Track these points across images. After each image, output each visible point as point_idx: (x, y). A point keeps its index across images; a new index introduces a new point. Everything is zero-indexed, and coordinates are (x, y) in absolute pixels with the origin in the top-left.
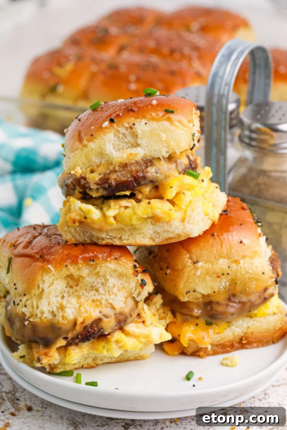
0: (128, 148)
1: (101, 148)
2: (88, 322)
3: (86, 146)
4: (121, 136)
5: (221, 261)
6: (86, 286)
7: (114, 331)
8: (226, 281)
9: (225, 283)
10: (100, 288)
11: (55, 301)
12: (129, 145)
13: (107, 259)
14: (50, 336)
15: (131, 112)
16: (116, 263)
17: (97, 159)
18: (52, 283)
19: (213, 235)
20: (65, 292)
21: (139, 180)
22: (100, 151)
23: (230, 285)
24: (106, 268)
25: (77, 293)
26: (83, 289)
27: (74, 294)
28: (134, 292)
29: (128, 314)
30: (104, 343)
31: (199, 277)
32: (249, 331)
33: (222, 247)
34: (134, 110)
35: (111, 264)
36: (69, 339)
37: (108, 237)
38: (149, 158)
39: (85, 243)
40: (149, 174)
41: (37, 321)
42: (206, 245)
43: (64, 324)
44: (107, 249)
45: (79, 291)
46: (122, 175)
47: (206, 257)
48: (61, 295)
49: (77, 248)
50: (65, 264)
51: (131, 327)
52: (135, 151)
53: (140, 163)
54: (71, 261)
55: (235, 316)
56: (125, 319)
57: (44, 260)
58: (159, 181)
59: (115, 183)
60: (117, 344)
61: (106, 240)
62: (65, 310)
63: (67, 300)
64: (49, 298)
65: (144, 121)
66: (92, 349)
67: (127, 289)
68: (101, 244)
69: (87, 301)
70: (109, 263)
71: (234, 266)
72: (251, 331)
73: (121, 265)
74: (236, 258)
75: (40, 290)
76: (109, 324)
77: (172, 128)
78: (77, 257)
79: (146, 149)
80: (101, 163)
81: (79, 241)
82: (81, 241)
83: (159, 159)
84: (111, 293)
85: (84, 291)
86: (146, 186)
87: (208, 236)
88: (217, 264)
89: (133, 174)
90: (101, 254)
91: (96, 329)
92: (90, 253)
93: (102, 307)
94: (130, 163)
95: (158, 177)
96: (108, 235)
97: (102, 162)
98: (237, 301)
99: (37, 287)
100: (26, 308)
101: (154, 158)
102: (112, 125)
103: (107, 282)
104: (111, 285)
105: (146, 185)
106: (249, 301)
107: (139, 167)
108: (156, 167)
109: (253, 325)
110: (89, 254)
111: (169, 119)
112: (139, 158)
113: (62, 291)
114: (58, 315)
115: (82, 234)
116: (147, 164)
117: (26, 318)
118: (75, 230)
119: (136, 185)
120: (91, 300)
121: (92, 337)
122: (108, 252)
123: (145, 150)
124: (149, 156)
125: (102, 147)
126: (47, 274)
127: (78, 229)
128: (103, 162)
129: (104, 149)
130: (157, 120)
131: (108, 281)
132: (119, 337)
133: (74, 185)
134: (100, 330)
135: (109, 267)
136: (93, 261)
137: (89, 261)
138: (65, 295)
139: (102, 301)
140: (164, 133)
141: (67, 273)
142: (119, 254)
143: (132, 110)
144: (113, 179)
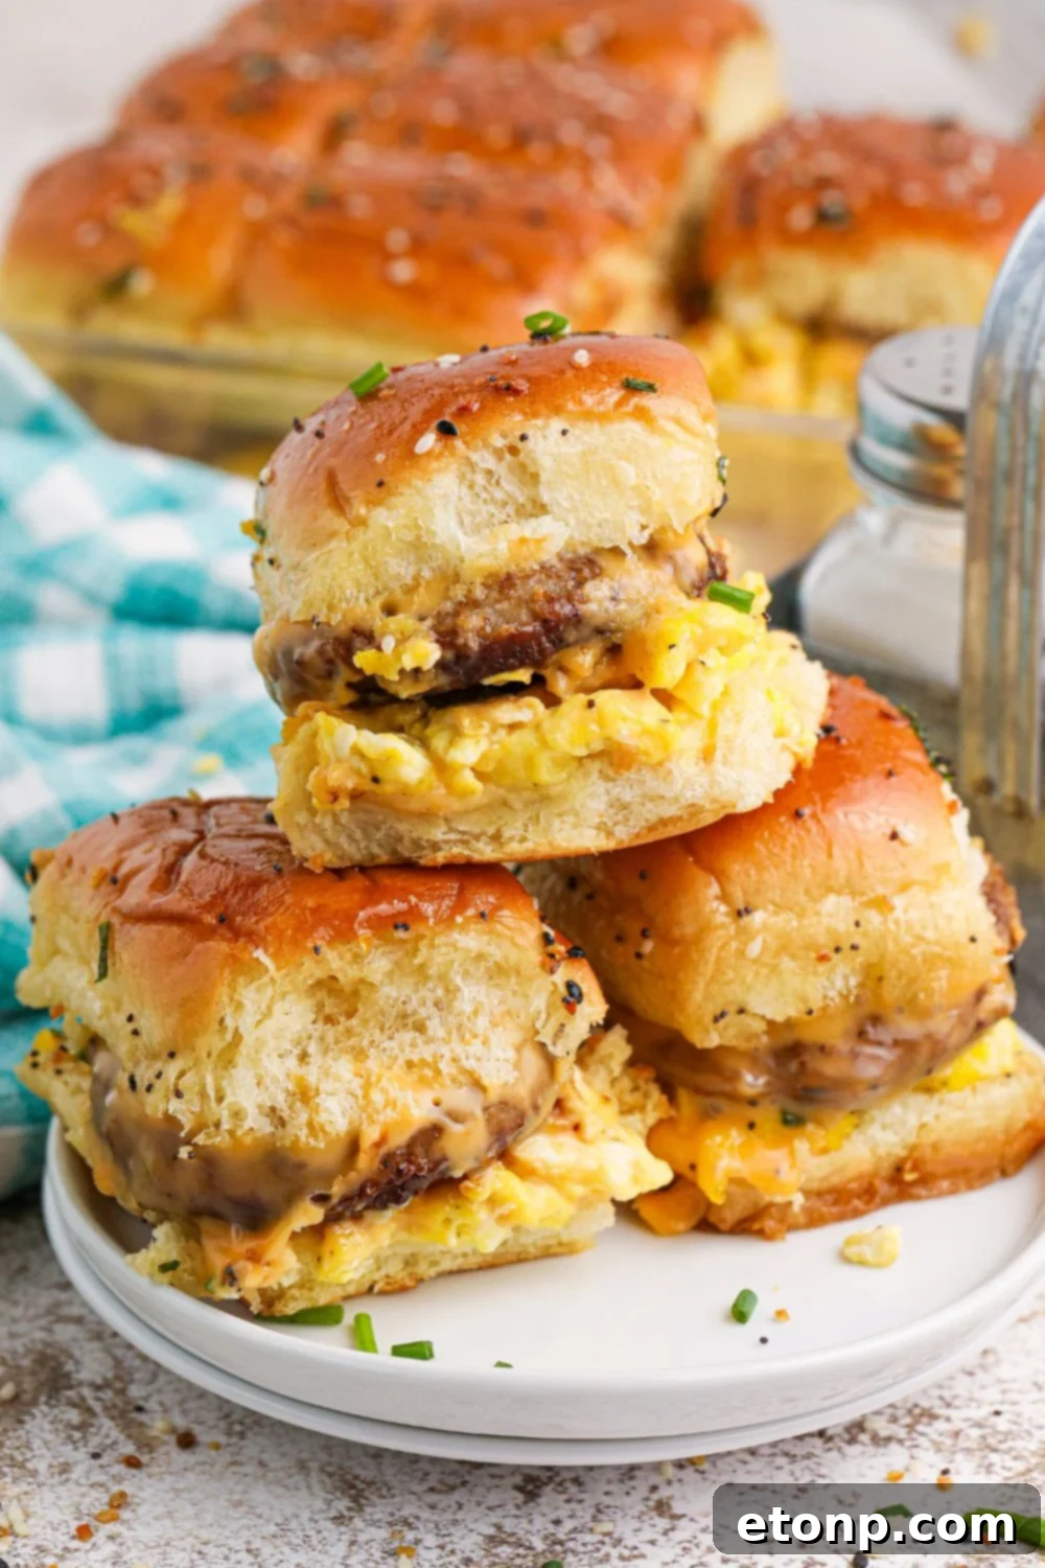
0: (506, 522)
1: (418, 527)
2: (399, 1140)
3: (362, 522)
4: (480, 479)
5: (831, 902)
6: (383, 1013)
7: (483, 1165)
8: (847, 971)
9: (846, 978)
10: (429, 1018)
11: (279, 1070)
12: (510, 509)
13: (451, 918)
14: (267, 1192)
15: (510, 395)
16: (485, 933)
17: (404, 563)
18: (266, 1011)
19: (798, 815)
20: (310, 1037)
21: (561, 628)
22: (410, 537)
23: (861, 985)
24: (451, 949)
25: (353, 1041)
26: (372, 1024)
27: (340, 1045)
28: (543, 1027)
29: (526, 1104)
30: (447, 1208)
31: (755, 961)
32: (929, 1138)
33: (830, 855)
34: (519, 388)
35: (467, 934)
36: (335, 1200)
37: (453, 836)
38: (582, 551)
39: (371, 864)
40: (592, 607)
41: (220, 1142)
42: (776, 850)
43: (314, 1149)
44: (449, 884)
45: (359, 1034)
46: (501, 613)
47: (778, 892)
48: (297, 1051)
49: (345, 886)
50: (310, 945)
51: (537, 1148)
52: (534, 530)
53: (554, 570)
54: (332, 933)
55: (882, 1090)
56: (519, 1121)
57: (237, 934)
58: (626, 627)
59: (481, 645)
60: (492, 1209)
61: (446, 847)
62: (317, 1100)
63: (319, 1067)
64: (255, 1062)
65: (557, 424)
66: (408, 1228)
67: (518, 1017)
68: (430, 864)
69: (389, 1068)
70: (460, 933)
71: (874, 918)
72: (933, 1137)
73: (499, 935)
74: (881, 890)
75: (229, 1036)
76: (466, 1143)
77: (655, 442)
78: (350, 918)
79: (572, 522)
80: (417, 578)
81: (351, 859)
82: (357, 857)
83: (616, 552)
84: (467, 1036)
85: (377, 1032)
86: (582, 648)
87: (783, 819)
88: (817, 914)
89: (537, 607)
90: (431, 900)
91: (423, 1161)
92: (395, 902)
93: (443, 1086)
94: (521, 572)
95: (619, 614)
96: (451, 830)
97: (423, 574)
98: (887, 1038)
99: (217, 1027)
100: (182, 1100)
101: (599, 551)
102: (449, 443)
103: (455, 998)
104: (468, 1008)
105: (582, 643)
106: (929, 1036)
107: (555, 585)
108: (612, 579)
109: (937, 1117)
110: (391, 903)
111: (641, 414)
112: (549, 554)
113: (300, 1038)
114: (292, 1119)
115: (358, 834)
116: (579, 571)
117: (182, 1134)
118: (336, 821)
119: (548, 645)
120: (401, 1061)
121: (409, 1190)
122: (455, 892)
123: (567, 525)
124: (583, 543)
125: (420, 522)
126: (251, 982)
127: (344, 818)
128: (427, 574)
129: (428, 531)
130: (603, 418)
131: (458, 994)
132: (499, 1185)
133: (330, 662)
134: (436, 1164)
135: (459, 945)
136: (406, 927)
137: (391, 929)
138: (312, 1049)
139: (442, 1066)
140: (628, 460)
141: (319, 973)
142: (491, 899)
143: (511, 390)
144: (472, 631)
